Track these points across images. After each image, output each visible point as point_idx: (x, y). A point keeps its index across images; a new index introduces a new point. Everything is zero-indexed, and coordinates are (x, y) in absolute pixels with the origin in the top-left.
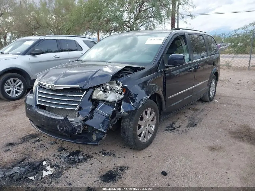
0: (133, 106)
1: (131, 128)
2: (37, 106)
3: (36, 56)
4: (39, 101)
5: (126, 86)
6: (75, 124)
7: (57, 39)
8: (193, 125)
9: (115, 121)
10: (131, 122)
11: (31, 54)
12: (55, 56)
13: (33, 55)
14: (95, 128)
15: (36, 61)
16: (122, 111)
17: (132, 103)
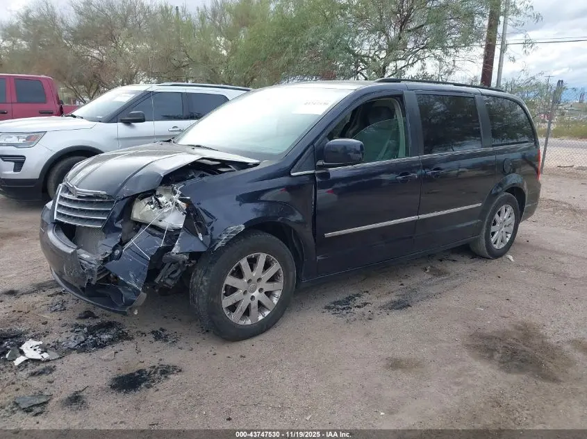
0: (202, 242)
1: (203, 291)
2: (54, 223)
3: (133, 126)
4: (58, 214)
5: (188, 198)
6: (86, 265)
7: (184, 91)
8: (400, 305)
9: (175, 271)
10: (204, 278)
11: (122, 121)
12: (174, 127)
13: (128, 123)
14: (121, 278)
15: (130, 136)
16: (176, 250)
17: (200, 235)
